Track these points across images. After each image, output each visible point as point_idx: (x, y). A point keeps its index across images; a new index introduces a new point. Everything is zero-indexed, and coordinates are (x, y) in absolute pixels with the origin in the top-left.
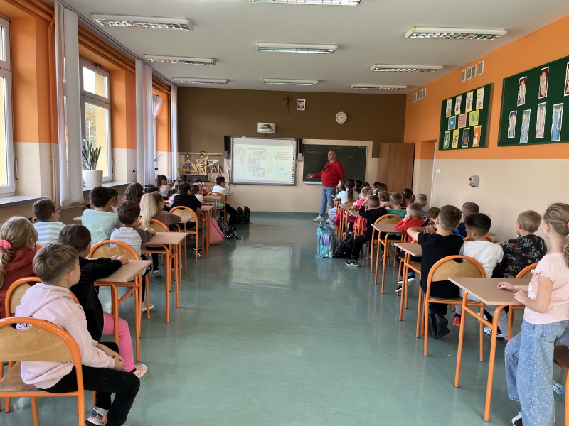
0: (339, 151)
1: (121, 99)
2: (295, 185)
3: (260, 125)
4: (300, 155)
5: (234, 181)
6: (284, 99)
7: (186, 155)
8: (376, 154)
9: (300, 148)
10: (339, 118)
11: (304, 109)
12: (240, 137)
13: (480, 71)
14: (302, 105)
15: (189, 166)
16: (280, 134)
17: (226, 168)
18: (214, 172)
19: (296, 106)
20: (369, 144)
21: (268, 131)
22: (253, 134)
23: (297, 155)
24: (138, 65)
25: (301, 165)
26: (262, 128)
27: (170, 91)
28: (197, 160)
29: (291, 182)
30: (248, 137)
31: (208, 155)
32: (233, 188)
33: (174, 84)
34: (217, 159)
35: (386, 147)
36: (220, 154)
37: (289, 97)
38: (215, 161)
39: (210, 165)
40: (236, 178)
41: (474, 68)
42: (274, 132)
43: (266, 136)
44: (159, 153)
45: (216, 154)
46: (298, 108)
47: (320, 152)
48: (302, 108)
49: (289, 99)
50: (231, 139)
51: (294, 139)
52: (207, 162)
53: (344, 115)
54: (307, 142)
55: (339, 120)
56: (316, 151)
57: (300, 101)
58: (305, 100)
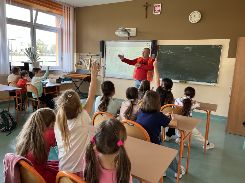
0: (191, 50)
4: (153, 55)
7: (79, 55)
9: (153, 49)
15: (81, 63)
16: (140, 37)
28: (85, 59)
30: (116, 41)
33: (72, 6)
38: (95, 60)
45: (95, 55)
46: (155, 12)
47: (172, 52)
48: (158, 12)
49: (147, 5)
50: (105, 43)
51: (150, 41)
52: (91, 60)
53: (198, 14)
54: (161, 43)
55: (192, 20)
56: (168, 51)
57: (156, 6)
58: (160, 4)
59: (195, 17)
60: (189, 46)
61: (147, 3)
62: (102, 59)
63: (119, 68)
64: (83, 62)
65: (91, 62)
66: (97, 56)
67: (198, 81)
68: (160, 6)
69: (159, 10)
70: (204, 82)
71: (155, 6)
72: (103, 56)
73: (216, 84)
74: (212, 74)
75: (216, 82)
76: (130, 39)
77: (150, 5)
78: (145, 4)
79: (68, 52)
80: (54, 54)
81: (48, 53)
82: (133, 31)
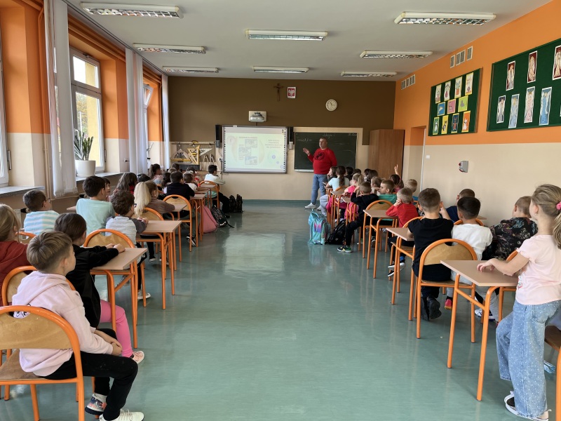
0: (330, 138)
1: (112, 88)
2: (286, 173)
3: (251, 113)
4: (291, 143)
5: (226, 170)
6: (275, 87)
7: (178, 144)
8: (367, 141)
9: (291, 136)
10: (330, 105)
11: (294, 97)
12: (231, 125)
13: (469, 57)
14: (292, 93)
15: (181, 155)
16: (270, 122)
17: (218, 157)
18: (206, 161)
19: (286, 94)
20: (359, 131)
21: (259, 119)
22: (244, 123)
23: (288, 143)
24: (129, 54)
25: (292, 153)
26: (253, 116)
27: (161, 81)
28: (189, 150)
29: (283, 170)
30: (239, 125)
31: (200, 145)
32: (225, 177)
33: (165, 74)
34: (209, 148)
35: (376, 133)
36: (212, 143)
37: (279, 85)
38: (207, 150)
39: (202, 154)
40: (228, 167)
41: (462, 54)
42: (265, 120)
43: (257, 124)
44: (151, 142)
45: (208, 143)
46: (289, 96)
47: (311, 140)
49: (279, 87)
50: (223, 128)
51: (285, 127)
52: (199, 151)
53: (334, 102)
55: (329, 108)
56: (307, 139)
59: (331, 105)
60: (328, 133)
63: (246, 159)
64: (185, 154)
65: (200, 153)
66: (210, 145)
68: (294, 89)
69: (294, 94)
71: (289, 89)
78: (276, 85)
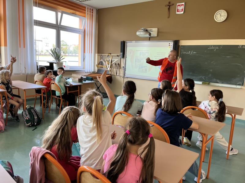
6: (166, 6)
7: (101, 56)
10: (218, 16)
12: (131, 40)
14: (181, 9)
16: (161, 37)
18: (114, 68)
30: (136, 41)
34: (117, 58)
39: (113, 63)
45: (116, 55)
46: (177, 11)
47: (195, 53)
48: (181, 11)
49: (170, 5)
50: (126, 43)
51: (171, 41)
52: (111, 61)
53: (224, 13)
54: (183, 43)
55: (217, 19)
56: (191, 52)
57: (180, 5)
58: (184, 3)
59: (221, 16)
60: (214, 46)
61: (169, 3)
62: (122, 59)
63: (139, 68)
64: (104, 62)
66: (118, 56)
67: (223, 83)
68: (183, 5)
69: (183, 10)
70: (230, 84)
71: (178, 5)
72: (123, 57)
73: (242, 87)
74: (238, 75)
75: (242, 85)
76: (151, 39)
77: (173, 4)
78: (167, 4)
79: (90, 53)
80: (76, 55)
81: (70, 53)
82: (154, 32)
